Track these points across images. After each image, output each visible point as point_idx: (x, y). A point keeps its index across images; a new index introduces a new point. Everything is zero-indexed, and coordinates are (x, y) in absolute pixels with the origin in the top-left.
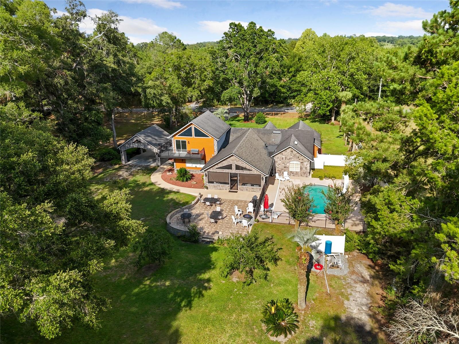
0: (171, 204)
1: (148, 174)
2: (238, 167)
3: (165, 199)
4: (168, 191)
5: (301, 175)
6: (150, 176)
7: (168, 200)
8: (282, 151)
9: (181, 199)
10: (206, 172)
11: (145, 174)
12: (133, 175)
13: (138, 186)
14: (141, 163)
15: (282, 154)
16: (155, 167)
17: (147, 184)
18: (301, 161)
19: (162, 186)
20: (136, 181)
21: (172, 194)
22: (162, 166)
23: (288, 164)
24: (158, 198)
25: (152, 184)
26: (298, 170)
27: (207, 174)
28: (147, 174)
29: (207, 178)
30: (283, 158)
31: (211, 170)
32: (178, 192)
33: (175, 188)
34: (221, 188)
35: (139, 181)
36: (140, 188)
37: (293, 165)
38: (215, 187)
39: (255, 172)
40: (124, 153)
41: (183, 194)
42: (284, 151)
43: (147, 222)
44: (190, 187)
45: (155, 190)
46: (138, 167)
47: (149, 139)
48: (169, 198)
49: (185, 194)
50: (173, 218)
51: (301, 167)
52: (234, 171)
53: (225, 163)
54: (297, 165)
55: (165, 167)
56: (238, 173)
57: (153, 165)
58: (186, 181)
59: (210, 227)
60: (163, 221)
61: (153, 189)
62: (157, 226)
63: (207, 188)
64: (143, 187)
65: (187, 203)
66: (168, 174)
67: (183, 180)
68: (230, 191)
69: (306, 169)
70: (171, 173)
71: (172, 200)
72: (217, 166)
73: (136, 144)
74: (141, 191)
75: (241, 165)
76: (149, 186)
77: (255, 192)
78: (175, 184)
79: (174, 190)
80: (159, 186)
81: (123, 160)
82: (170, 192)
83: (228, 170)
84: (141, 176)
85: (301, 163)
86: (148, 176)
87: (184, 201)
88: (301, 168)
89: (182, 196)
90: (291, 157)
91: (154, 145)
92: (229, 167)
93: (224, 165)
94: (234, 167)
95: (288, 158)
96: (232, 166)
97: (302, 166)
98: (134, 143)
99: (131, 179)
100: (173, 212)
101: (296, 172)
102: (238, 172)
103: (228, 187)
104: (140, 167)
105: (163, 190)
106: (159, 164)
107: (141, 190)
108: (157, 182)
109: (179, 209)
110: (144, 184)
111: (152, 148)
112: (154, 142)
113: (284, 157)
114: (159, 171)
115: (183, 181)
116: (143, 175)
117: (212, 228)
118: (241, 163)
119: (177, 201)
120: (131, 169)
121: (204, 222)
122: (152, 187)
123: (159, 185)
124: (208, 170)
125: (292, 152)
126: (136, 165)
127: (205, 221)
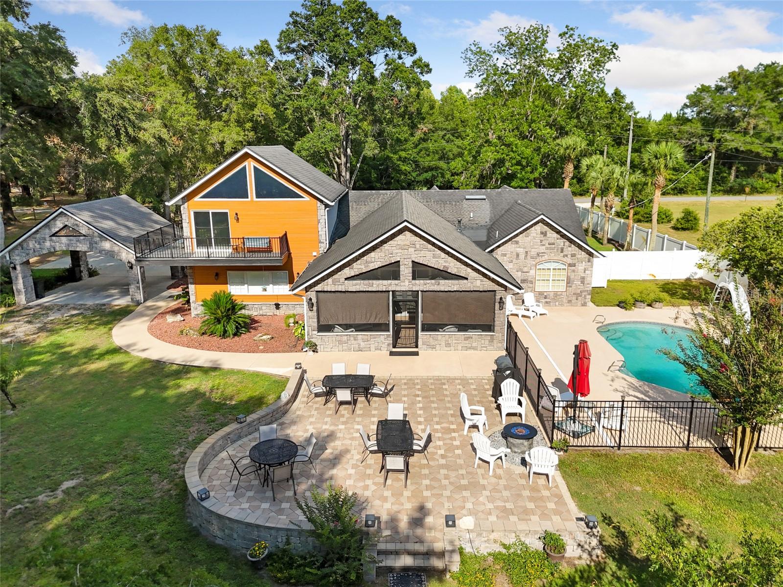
0: (192, 410)
1: (105, 324)
2: (420, 271)
3: (170, 393)
4: (175, 367)
5: (570, 301)
6: (111, 329)
7: (181, 396)
8: (517, 235)
9: (229, 391)
10: (312, 294)
11: (92, 326)
12: (52, 331)
13: (66, 358)
14: (79, 300)
15: (517, 243)
16: (128, 306)
17: (97, 352)
18: (569, 260)
19: (154, 355)
20: (60, 346)
21: (193, 375)
22: (149, 303)
23: (532, 272)
24: (141, 392)
25: (117, 350)
26: (562, 287)
27: (314, 300)
28: (99, 325)
29: (314, 313)
30: (518, 255)
31: (328, 285)
32: (215, 369)
33: (202, 357)
34: (362, 344)
35: (71, 345)
36: (72, 366)
37: (547, 272)
38: (341, 342)
39: (478, 283)
40: (23, 272)
41: (232, 372)
42: (521, 233)
43: (94, 497)
44: (253, 349)
45: (127, 367)
46: (69, 310)
47: (108, 224)
48: (182, 390)
49: (239, 372)
50: (213, 465)
51: (568, 278)
52: (405, 283)
53: (376, 260)
54: (557, 272)
55: (161, 304)
56: (422, 288)
57: (122, 302)
58: (235, 335)
59: (387, 493)
60: (166, 485)
61: (122, 364)
62: (140, 511)
63: (314, 348)
64: (84, 360)
65: (257, 402)
66: (170, 319)
67: (225, 331)
68: (392, 354)
69: (583, 282)
70: (179, 317)
71: (196, 394)
72: (347, 272)
73: (64, 240)
74: (75, 375)
75: (432, 263)
76: (106, 357)
77: (475, 349)
78: (200, 346)
79: (196, 364)
80: (144, 355)
81: (19, 291)
82: (185, 370)
83: (385, 282)
84: (79, 333)
85: (570, 265)
86: (103, 330)
87: (243, 397)
88: (569, 282)
89: (232, 379)
90: (542, 249)
91: (124, 240)
92: (391, 271)
93: (372, 266)
94: (406, 271)
95: (533, 252)
96: (402, 268)
97: (572, 276)
98: (54, 235)
99: (44, 340)
100: (211, 440)
101: (556, 294)
102: (421, 285)
103: (384, 338)
104: (74, 309)
105: (158, 365)
106: (140, 297)
107: (74, 370)
108: (134, 344)
109: (234, 426)
110: (88, 353)
111: (116, 249)
112: (124, 233)
113: (521, 251)
114: (141, 315)
115: (224, 334)
116: (87, 329)
117: (397, 495)
118: (429, 255)
119: (216, 397)
120: (47, 315)
121: (352, 471)
122: (117, 359)
123: (144, 350)
124: (319, 288)
125: (544, 234)
126: (62, 306)
127: (354, 466)
